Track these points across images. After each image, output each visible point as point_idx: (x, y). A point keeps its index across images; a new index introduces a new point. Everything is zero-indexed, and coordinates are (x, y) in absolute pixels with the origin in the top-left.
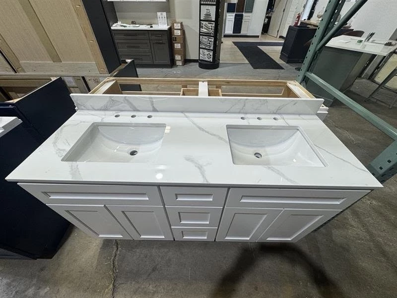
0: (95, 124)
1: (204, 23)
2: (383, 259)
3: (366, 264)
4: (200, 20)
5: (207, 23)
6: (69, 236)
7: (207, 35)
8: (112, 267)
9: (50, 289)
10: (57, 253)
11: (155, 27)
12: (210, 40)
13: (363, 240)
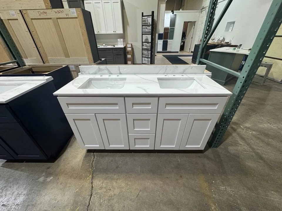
0: (91, 79)
1: (145, 43)
2: (261, 161)
3: (250, 164)
4: (142, 42)
5: (146, 43)
6: (64, 151)
7: (147, 50)
8: (91, 166)
9: (53, 178)
10: (58, 160)
11: (116, 46)
12: (148, 52)
13: (248, 151)
